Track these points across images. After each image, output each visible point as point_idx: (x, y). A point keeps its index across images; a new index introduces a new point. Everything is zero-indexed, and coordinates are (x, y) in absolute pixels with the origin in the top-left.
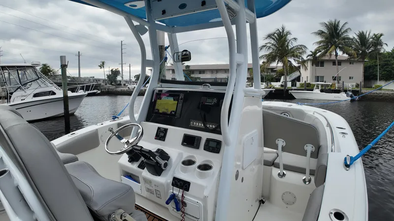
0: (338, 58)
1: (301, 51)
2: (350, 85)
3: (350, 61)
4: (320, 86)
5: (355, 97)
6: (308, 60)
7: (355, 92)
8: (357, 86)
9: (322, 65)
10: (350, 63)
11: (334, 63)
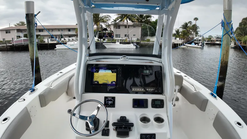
0: (128, 24)
1: (108, 19)
2: (135, 39)
3: (134, 26)
4: (119, 40)
5: (138, 46)
6: (111, 24)
7: (138, 43)
8: (138, 39)
9: (119, 28)
10: (134, 27)
11: (126, 26)
